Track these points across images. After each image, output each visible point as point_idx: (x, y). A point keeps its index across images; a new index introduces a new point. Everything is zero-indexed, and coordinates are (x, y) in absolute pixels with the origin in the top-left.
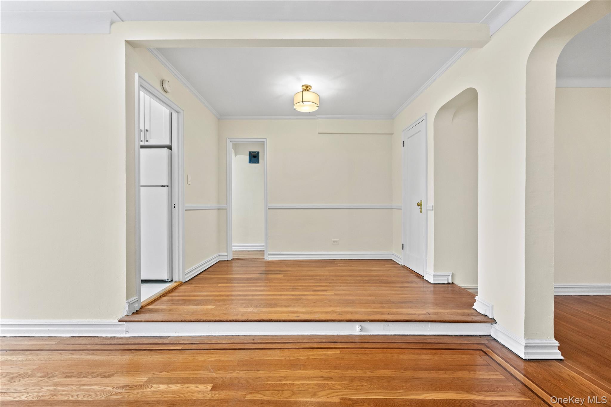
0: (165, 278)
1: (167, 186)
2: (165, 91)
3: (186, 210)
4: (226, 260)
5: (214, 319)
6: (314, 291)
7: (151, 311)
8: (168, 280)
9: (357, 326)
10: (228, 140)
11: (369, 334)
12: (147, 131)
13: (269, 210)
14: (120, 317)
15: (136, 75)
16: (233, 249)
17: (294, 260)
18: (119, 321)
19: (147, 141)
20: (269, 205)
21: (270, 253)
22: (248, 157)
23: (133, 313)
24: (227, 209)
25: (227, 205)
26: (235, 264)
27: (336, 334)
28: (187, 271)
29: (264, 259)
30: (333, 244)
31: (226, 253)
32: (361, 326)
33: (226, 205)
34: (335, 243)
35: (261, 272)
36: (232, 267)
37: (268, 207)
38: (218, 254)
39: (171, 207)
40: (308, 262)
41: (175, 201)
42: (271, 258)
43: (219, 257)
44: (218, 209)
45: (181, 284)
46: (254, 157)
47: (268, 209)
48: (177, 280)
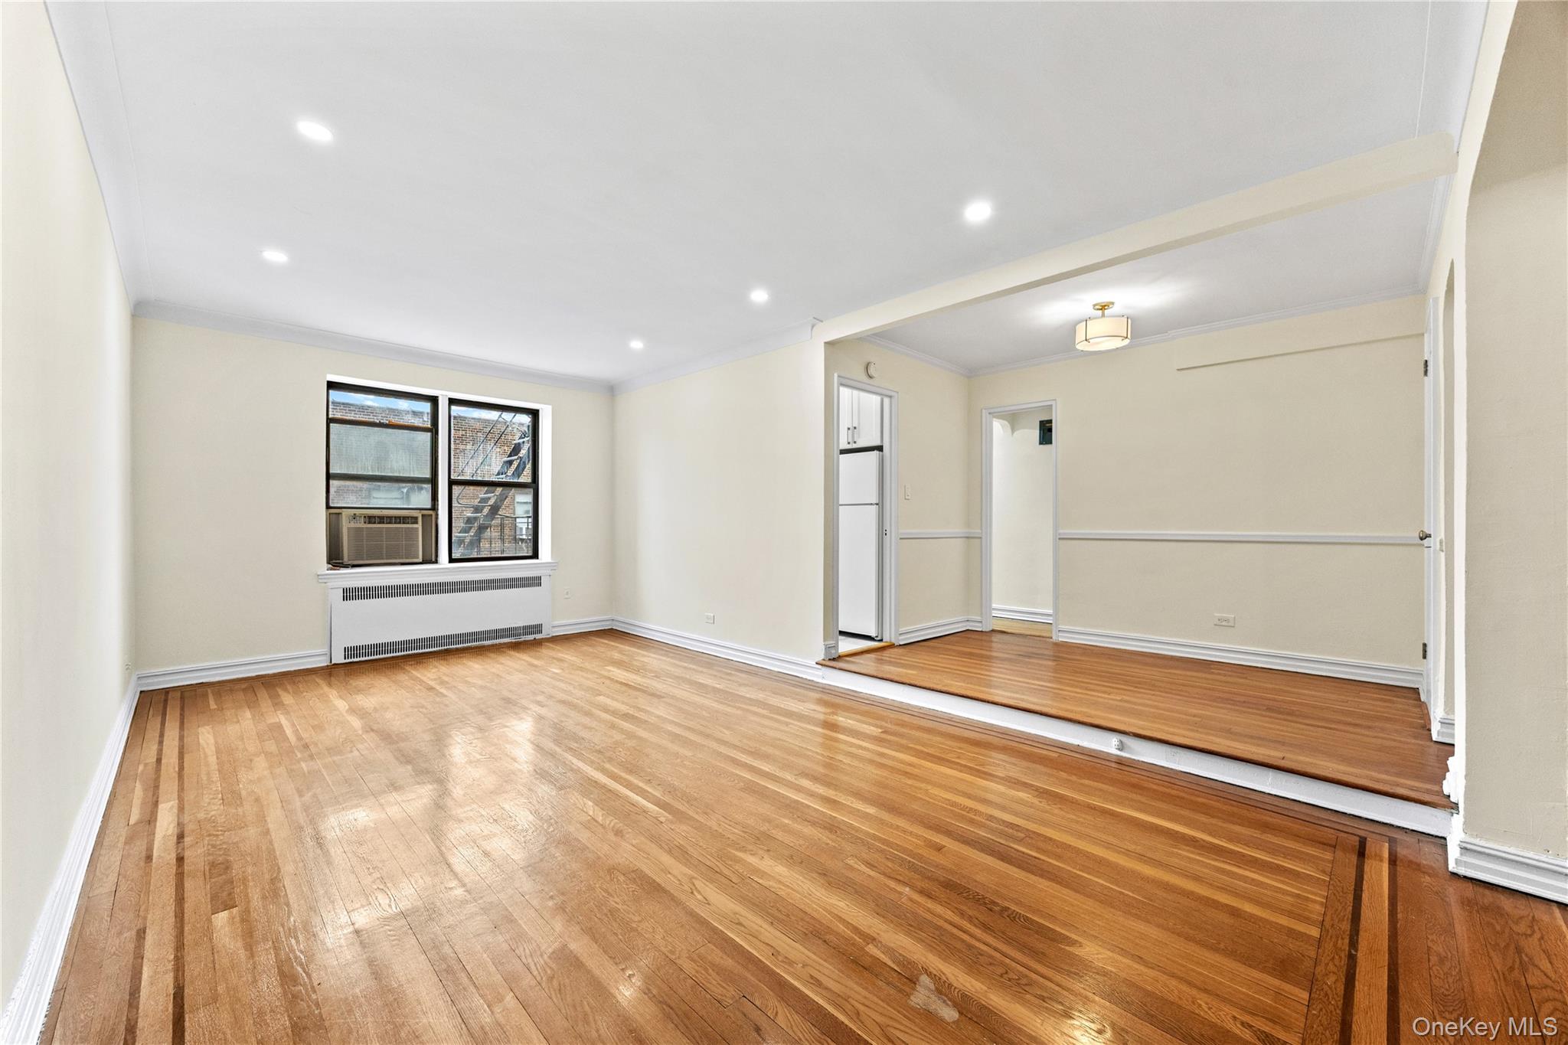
0: (873, 635)
1: (877, 504)
2: (871, 377)
3: (901, 539)
4: (980, 630)
5: (908, 682)
6: (1081, 688)
7: (848, 662)
8: (877, 637)
9: (1115, 739)
10: (984, 411)
11: (1133, 757)
12: (855, 428)
13: (1061, 541)
14: (817, 660)
15: (836, 375)
16: (994, 615)
17: (1114, 648)
18: (817, 663)
19: (855, 442)
20: (1061, 531)
21: (1062, 627)
22: (1038, 431)
23: (830, 660)
24: (981, 538)
25: (982, 530)
26: (996, 638)
27: (1077, 743)
28: (902, 630)
29: (1051, 638)
30: (1216, 625)
31: (979, 618)
32: (1121, 742)
33: (980, 531)
34: (1224, 623)
35: (1020, 653)
36: (992, 642)
37: (1059, 534)
38: (965, 618)
39: (882, 533)
40: (1147, 656)
41: (887, 526)
42: (1063, 638)
43: (968, 623)
44: (967, 537)
45: (892, 646)
46: (1046, 432)
47: (1060, 539)
48: (888, 640)
